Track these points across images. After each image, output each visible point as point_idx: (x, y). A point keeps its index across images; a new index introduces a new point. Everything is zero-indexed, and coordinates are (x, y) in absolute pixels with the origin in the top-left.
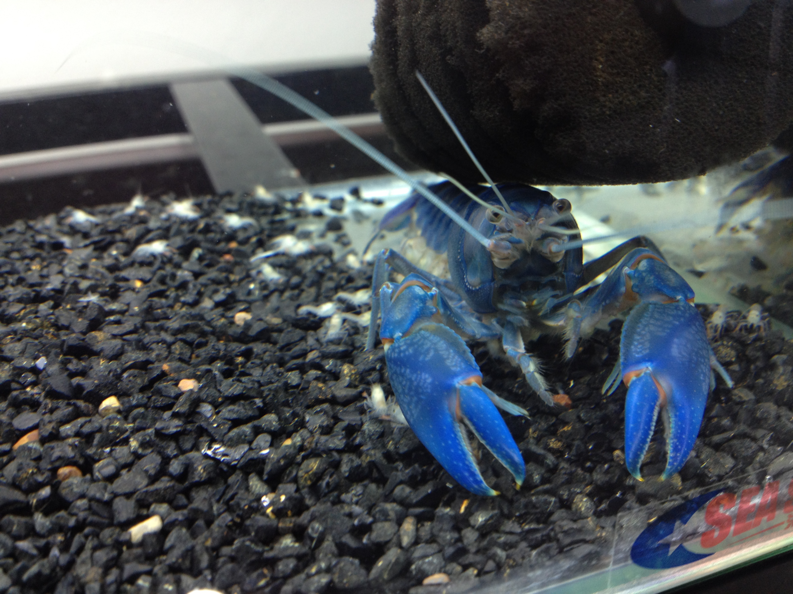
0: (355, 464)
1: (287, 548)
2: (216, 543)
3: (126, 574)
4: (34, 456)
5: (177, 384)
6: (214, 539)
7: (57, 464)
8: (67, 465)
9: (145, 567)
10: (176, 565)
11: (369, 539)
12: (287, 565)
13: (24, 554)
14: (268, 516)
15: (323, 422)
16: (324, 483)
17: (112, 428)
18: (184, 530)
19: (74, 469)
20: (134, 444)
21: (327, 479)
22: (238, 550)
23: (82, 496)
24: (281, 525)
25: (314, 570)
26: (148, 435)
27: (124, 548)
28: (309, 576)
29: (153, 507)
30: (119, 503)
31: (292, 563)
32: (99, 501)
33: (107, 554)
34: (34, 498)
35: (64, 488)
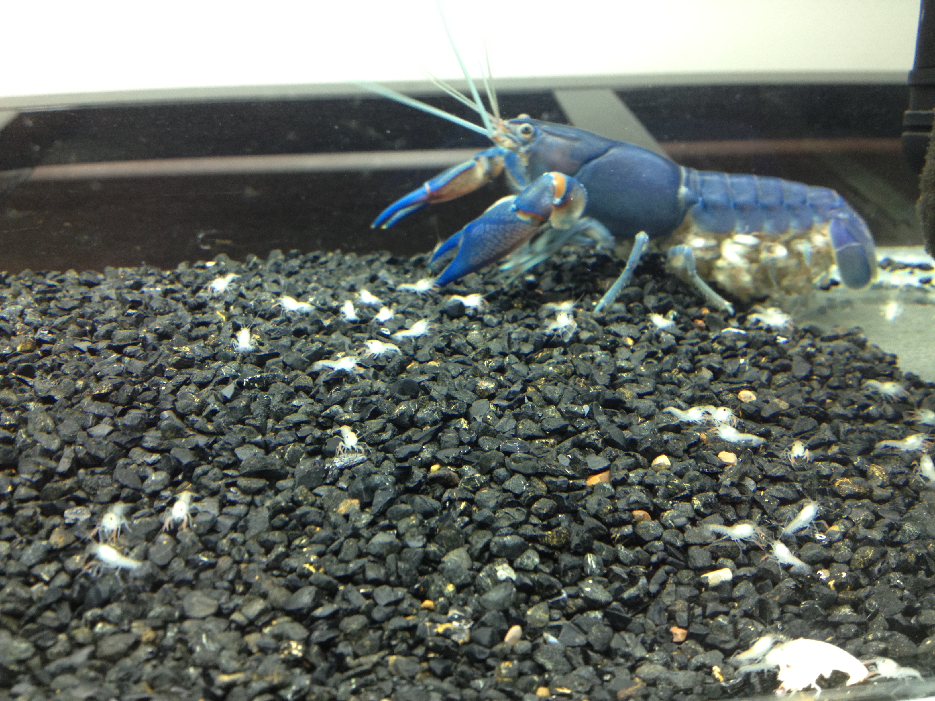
0: (902, 558)
1: (846, 615)
2: (783, 601)
3: (708, 611)
4: (609, 495)
5: (717, 455)
6: (782, 597)
7: (633, 506)
8: (640, 509)
9: (723, 608)
10: (750, 612)
11: (917, 621)
12: (849, 630)
13: (618, 577)
14: (829, 587)
15: (867, 516)
16: (876, 569)
17: (672, 484)
18: (751, 585)
19: (646, 513)
20: (697, 502)
21: (879, 565)
22: (806, 610)
23: (658, 538)
24: (841, 596)
25: (870, 637)
26: (710, 497)
27: (703, 589)
28: (866, 642)
29: (721, 560)
30: (693, 551)
31: (853, 629)
32: (672, 545)
33: (691, 591)
34: (617, 532)
35: (641, 528)
